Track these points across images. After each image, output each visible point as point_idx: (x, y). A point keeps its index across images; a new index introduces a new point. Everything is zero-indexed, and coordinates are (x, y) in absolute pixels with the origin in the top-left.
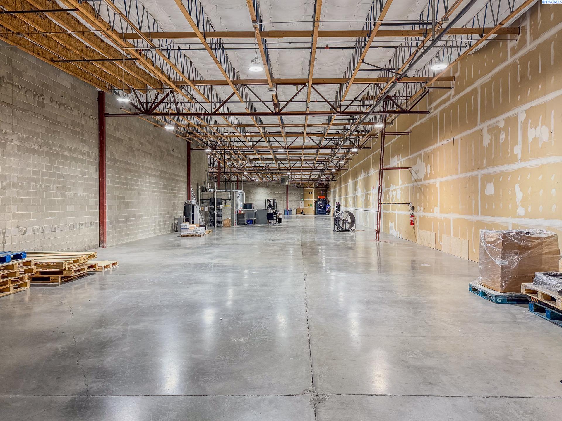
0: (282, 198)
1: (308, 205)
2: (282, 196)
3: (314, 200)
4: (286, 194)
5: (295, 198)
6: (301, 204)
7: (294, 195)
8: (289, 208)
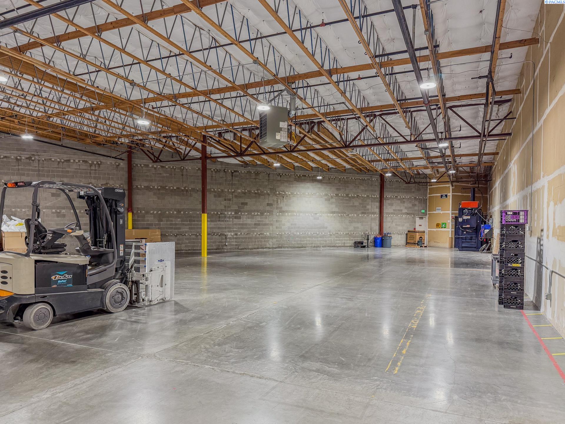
0: (369, 207)
1: (438, 225)
2: (368, 204)
3: (450, 212)
4: (378, 200)
5: (403, 208)
6: (418, 221)
7: (402, 201)
8: (385, 231)
